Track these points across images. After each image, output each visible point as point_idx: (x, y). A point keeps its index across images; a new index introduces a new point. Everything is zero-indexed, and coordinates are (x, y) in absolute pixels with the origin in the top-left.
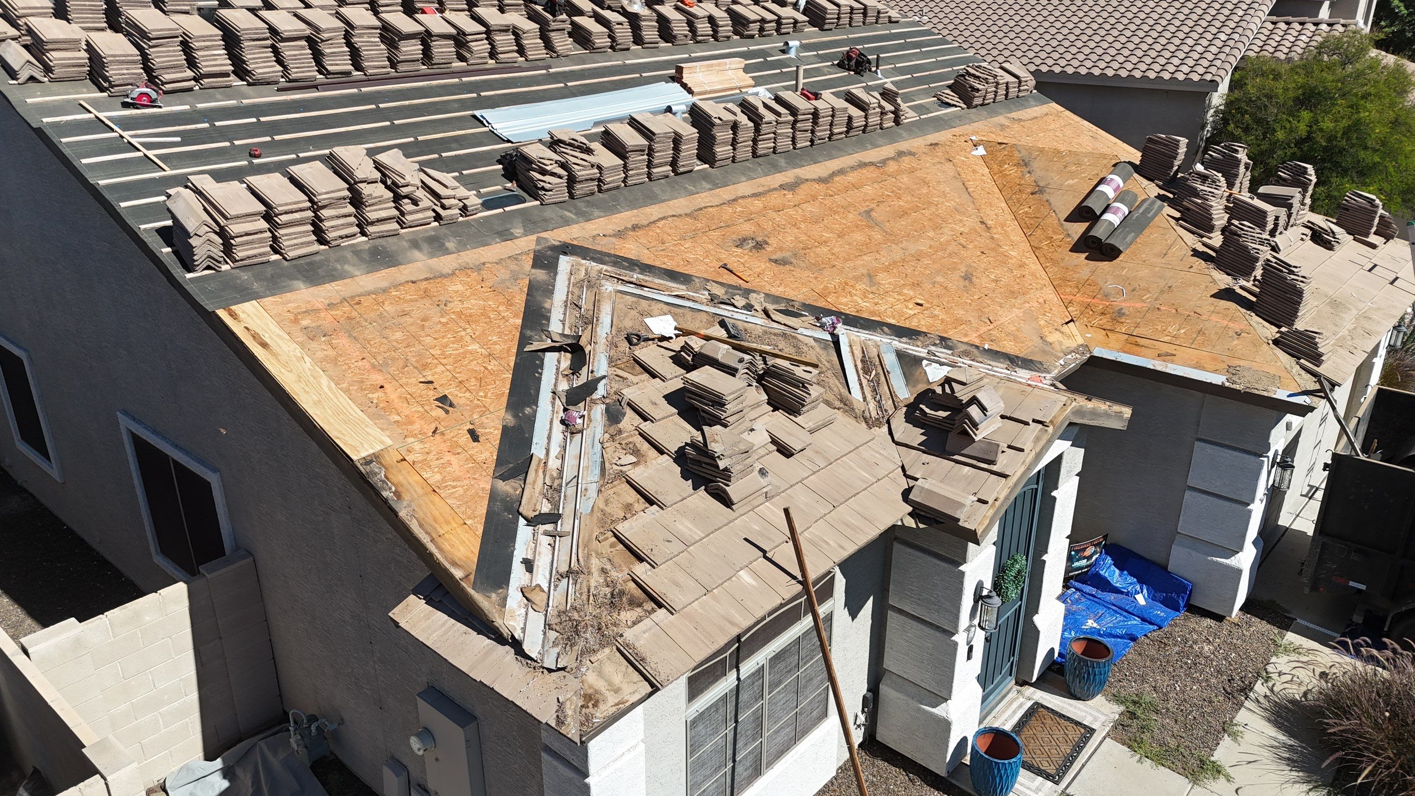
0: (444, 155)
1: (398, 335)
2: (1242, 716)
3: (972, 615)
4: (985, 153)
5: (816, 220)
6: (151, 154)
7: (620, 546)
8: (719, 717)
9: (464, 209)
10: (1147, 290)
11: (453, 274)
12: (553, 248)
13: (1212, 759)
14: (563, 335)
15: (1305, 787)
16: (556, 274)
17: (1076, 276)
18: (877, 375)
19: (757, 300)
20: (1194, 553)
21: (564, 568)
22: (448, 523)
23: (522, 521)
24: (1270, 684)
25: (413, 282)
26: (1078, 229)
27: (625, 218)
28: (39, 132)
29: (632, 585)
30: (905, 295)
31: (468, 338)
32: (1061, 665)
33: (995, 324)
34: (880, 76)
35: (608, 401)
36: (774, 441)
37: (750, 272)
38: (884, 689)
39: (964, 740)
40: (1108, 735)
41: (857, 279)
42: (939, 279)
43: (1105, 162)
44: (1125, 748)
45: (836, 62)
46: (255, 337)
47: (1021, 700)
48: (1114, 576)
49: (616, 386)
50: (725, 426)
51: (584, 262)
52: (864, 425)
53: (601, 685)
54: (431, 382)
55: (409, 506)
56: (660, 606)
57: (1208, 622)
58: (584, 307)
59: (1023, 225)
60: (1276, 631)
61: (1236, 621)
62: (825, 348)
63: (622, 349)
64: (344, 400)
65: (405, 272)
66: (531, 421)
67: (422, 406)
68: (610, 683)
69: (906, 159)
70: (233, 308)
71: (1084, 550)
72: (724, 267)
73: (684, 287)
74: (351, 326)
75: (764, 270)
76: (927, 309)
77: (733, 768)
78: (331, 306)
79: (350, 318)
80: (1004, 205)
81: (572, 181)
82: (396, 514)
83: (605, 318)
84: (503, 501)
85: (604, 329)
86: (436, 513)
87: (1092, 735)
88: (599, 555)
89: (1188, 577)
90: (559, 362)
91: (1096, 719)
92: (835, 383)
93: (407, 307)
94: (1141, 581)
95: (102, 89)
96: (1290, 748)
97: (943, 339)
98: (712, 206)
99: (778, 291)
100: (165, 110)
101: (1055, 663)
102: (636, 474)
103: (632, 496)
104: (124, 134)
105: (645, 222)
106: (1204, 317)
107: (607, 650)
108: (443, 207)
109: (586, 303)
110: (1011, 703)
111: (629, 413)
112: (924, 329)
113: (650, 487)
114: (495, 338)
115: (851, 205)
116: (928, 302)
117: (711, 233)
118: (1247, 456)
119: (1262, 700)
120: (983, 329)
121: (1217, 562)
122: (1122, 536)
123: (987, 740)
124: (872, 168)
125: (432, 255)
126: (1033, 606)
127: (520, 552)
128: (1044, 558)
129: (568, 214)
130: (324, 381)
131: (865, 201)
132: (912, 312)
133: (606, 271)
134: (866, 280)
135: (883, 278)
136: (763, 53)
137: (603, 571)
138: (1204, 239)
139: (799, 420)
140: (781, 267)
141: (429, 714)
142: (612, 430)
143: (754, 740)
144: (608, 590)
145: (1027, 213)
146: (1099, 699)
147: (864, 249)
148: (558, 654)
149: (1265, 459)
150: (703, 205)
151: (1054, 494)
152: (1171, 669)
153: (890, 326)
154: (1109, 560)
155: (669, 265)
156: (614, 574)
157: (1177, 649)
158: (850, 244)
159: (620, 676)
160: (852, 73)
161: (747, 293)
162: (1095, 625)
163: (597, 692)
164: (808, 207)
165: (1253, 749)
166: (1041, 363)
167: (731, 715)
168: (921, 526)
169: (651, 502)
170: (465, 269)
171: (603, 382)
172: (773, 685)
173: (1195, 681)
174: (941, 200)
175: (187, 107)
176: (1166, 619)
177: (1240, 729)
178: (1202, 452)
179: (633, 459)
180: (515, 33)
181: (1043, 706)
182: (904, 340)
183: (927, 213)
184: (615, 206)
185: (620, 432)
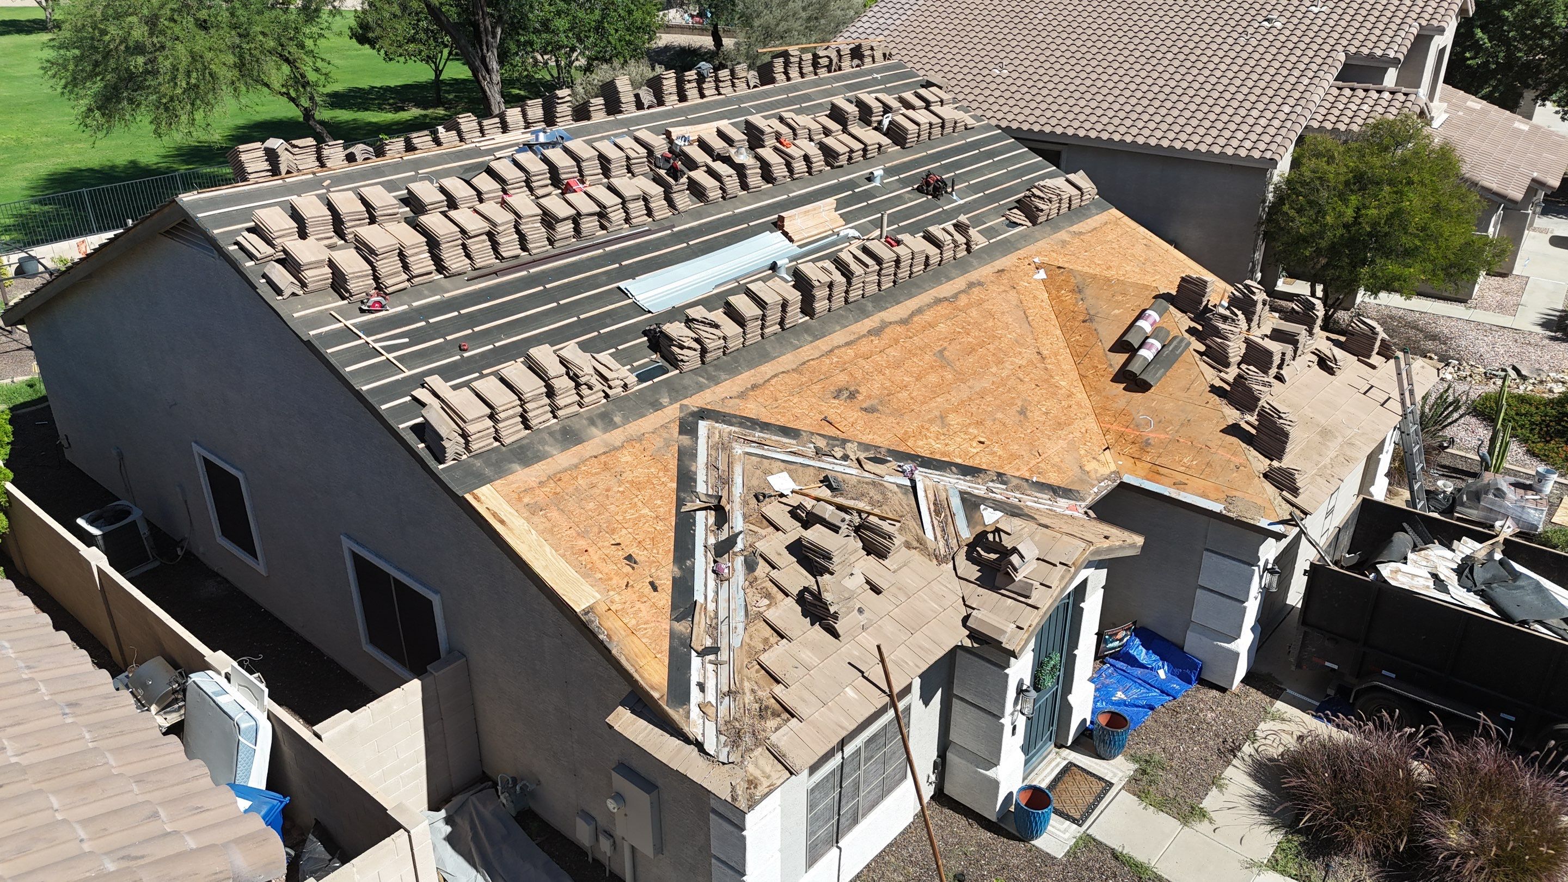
0: (602, 331)
1: (591, 505)
2: (1229, 772)
3: (1016, 703)
4: (1045, 277)
5: (898, 365)
6: (391, 356)
7: (763, 672)
8: (830, 785)
9: (625, 386)
10: (1170, 422)
11: (623, 446)
12: (693, 414)
13: (1201, 806)
14: (707, 495)
15: (1269, 828)
16: (697, 438)
17: (1115, 405)
18: (946, 516)
19: (851, 449)
20: (1203, 638)
21: (726, 689)
22: (645, 657)
23: (694, 654)
24: (1256, 745)
25: (596, 457)
26: (1121, 358)
27: (745, 378)
28: (308, 344)
29: (773, 701)
30: (970, 434)
31: (640, 504)
32: (1092, 730)
33: (1042, 457)
34: (955, 197)
35: (745, 553)
36: (868, 582)
37: (844, 423)
38: (950, 755)
39: (1011, 794)
40: (1123, 787)
41: (931, 421)
42: (999, 415)
43: (1147, 293)
44: (1136, 798)
45: (915, 186)
46: (495, 515)
47: (1058, 760)
48: (1141, 654)
49: (750, 540)
50: (832, 574)
51: (717, 425)
52: (935, 562)
53: (758, 773)
54: (619, 544)
55: (617, 645)
56: (793, 716)
57: (1215, 693)
58: (720, 467)
59: (1074, 353)
60: (1268, 699)
61: (1237, 692)
62: (905, 494)
63: (751, 506)
64: (562, 564)
65: (588, 448)
66: (691, 571)
67: (616, 564)
68: (763, 772)
69: (976, 290)
70: (475, 491)
71: (1116, 634)
72: (825, 419)
73: (794, 442)
74: (557, 500)
75: (856, 420)
76: (987, 447)
77: (838, 820)
78: (541, 484)
79: (555, 493)
80: (1059, 332)
81: (704, 351)
82: (610, 652)
83: (738, 480)
84: (679, 638)
85: (737, 489)
86: (636, 650)
87: (1110, 788)
88: (749, 679)
89: (1200, 657)
90: (707, 519)
91: (1115, 775)
92: (912, 524)
93: (594, 480)
94: (1162, 659)
95: (343, 298)
96: (1262, 797)
97: (1000, 475)
98: (813, 360)
99: (867, 439)
100: (392, 311)
101: (1087, 729)
102: (771, 615)
103: (768, 632)
104: (369, 340)
105: (761, 381)
106: (1213, 450)
107: (760, 749)
108: (610, 387)
109: (722, 466)
110: (1050, 762)
111: (761, 562)
112: (984, 467)
113: (780, 625)
114: (659, 502)
115: (927, 345)
116: (988, 439)
117: (813, 386)
118: (1242, 565)
119: (1246, 758)
120: (1033, 462)
121: (1221, 647)
122: (1149, 621)
123: (1028, 794)
124: (946, 303)
125: (605, 430)
126: (1068, 688)
127: (695, 677)
128: (1076, 652)
129: (701, 379)
130: (547, 548)
131: (939, 340)
132: (975, 451)
133: (735, 432)
134: (939, 422)
135: (953, 419)
136: (851, 184)
137: (753, 691)
138: (1222, 374)
139: (886, 562)
140: (870, 415)
141: (620, 782)
142: (750, 578)
143: (853, 799)
144: (757, 706)
145: (1078, 341)
146: (1120, 759)
147: (936, 392)
148: (729, 753)
149: (1256, 568)
150: (806, 359)
151: (1082, 605)
152: (1179, 734)
153: (957, 465)
154: (1137, 641)
155: (782, 421)
156: (760, 693)
157: (1186, 716)
158: (926, 387)
159: (770, 766)
160: (930, 197)
161: (844, 442)
162: (1123, 696)
163: (755, 778)
164: (892, 352)
165: (1236, 799)
166: (1078, 492)
167: (837, 783)
168: (976, 645)
169: (782, 637)
170: (630, 440)
171: (741, 536)
172: (867, 760)
173: (1196, 743)
174: (1004, 332)
175: (406, 307)
176: (1180, 691)
177: (1226, 782)
178: (1209, 560)
179: (766, 602)
180: (645, 199)
181: (1075, 765)
182: (968, 478)
183: (991, 347)
184: (736, 367)
185: (756, 579)
